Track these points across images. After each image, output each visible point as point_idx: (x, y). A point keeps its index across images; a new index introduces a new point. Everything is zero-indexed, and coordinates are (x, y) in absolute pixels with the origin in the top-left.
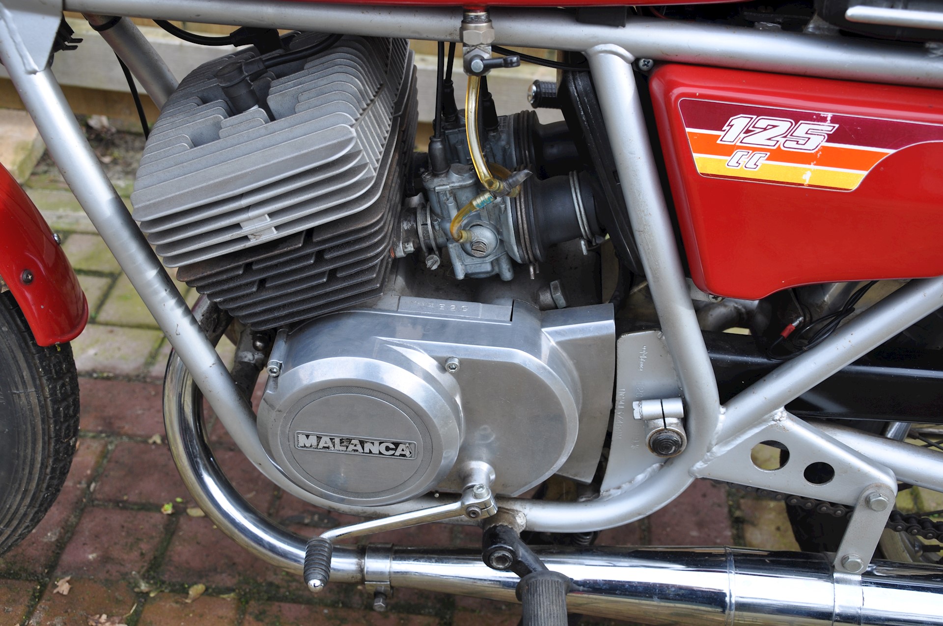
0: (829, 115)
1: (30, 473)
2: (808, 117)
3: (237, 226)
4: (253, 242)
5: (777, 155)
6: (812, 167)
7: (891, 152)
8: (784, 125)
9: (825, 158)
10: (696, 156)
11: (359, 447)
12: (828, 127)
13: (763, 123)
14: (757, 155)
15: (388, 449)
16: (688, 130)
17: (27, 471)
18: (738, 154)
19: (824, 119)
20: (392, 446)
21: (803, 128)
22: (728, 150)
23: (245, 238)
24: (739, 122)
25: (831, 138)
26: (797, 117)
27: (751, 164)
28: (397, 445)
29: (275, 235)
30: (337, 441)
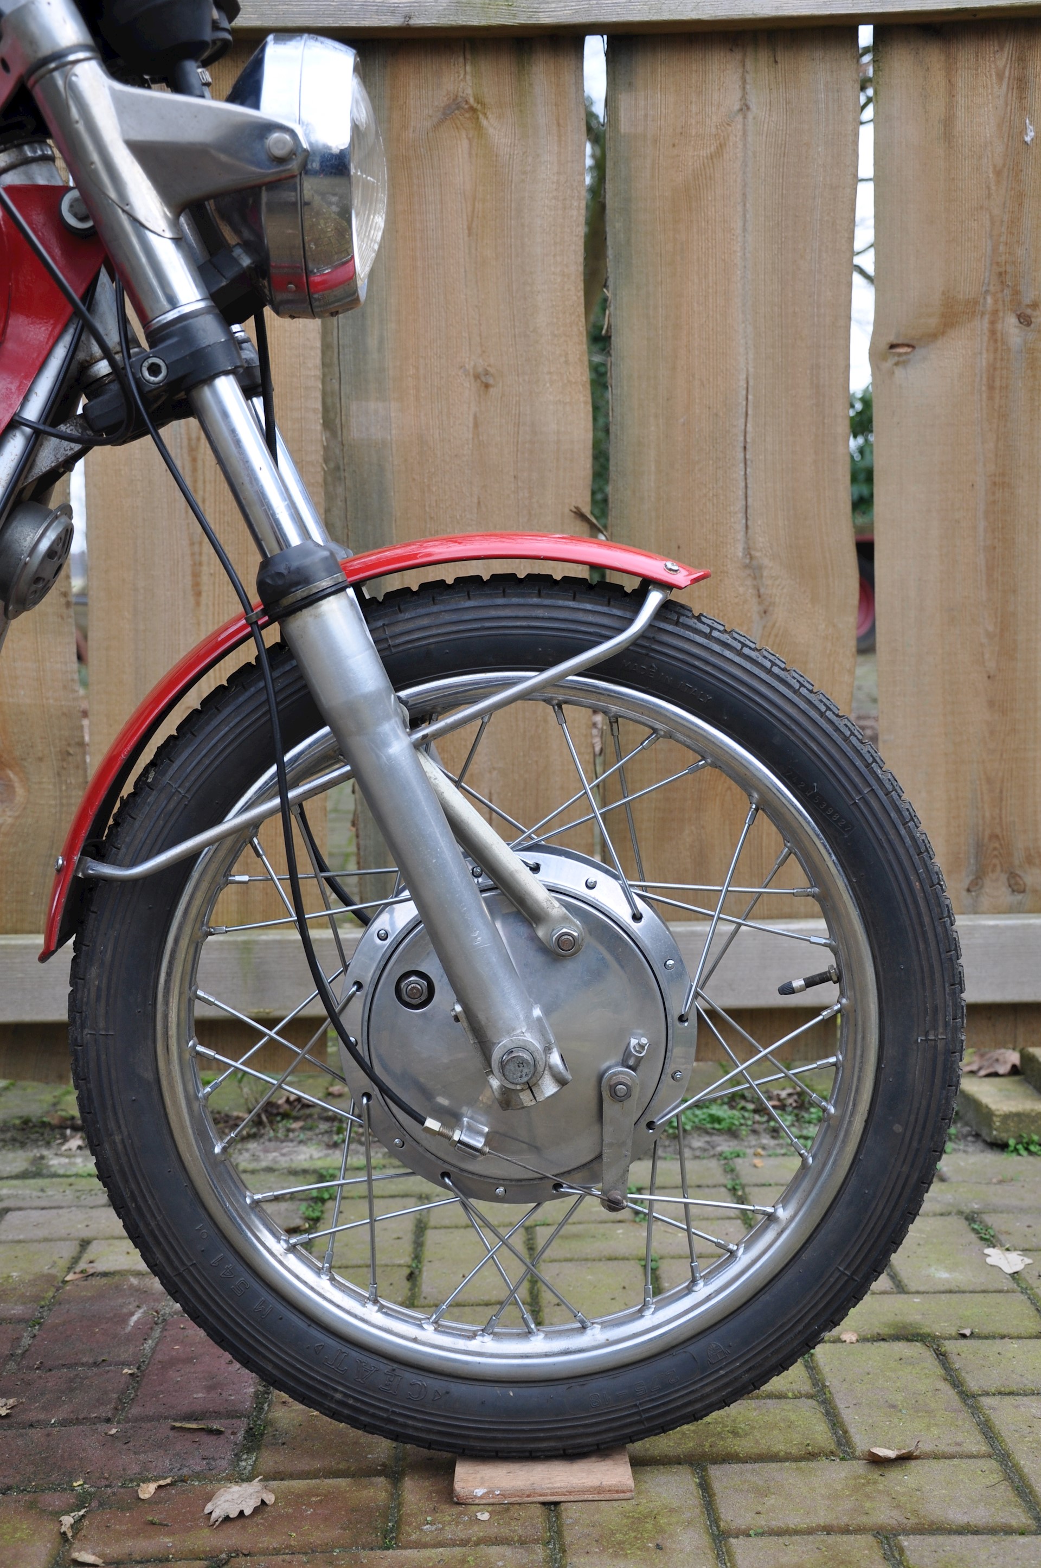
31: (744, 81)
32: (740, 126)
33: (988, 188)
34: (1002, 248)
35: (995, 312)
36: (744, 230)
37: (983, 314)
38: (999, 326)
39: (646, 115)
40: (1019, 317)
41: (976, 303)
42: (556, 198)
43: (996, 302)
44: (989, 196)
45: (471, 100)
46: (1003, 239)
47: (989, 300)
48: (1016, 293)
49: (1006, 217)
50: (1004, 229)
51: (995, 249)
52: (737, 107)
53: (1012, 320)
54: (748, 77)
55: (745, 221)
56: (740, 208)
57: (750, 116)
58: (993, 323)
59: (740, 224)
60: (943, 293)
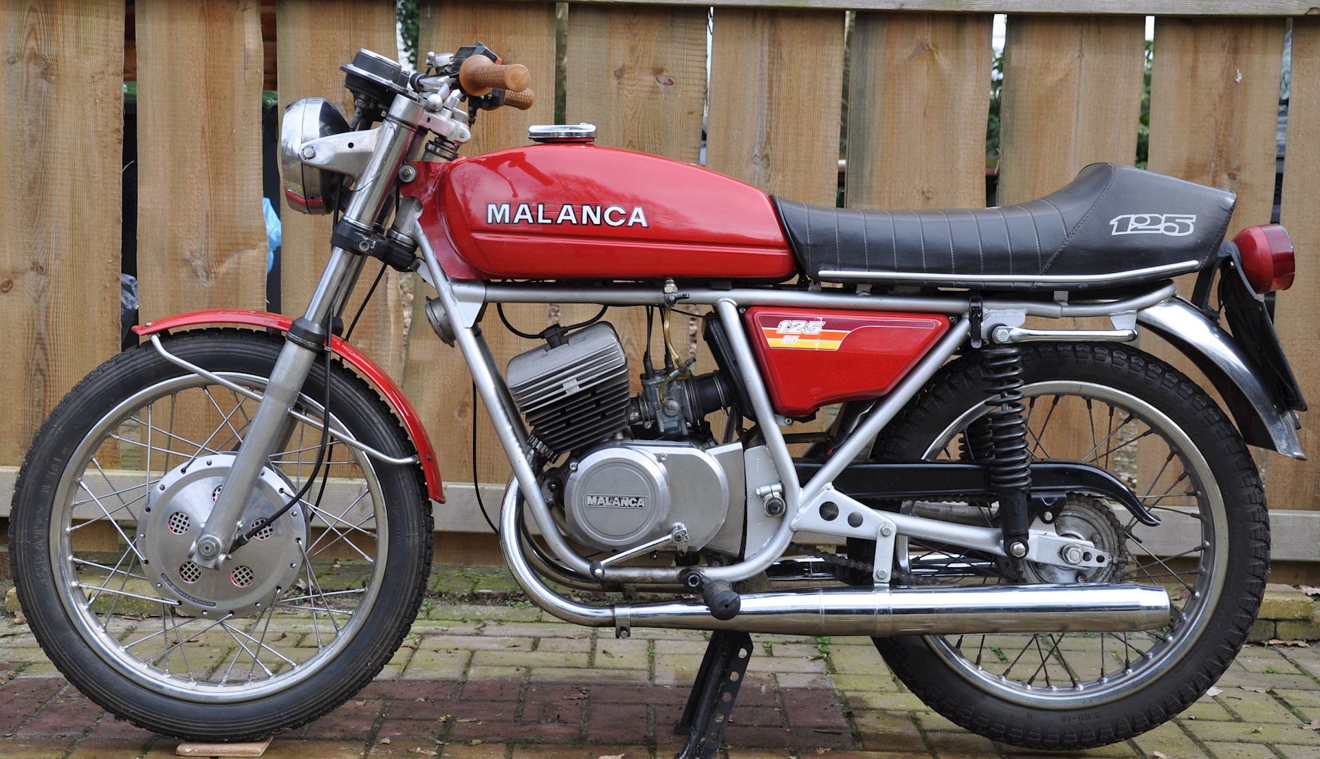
0: (821, 318)
1: (404, 599)
2: (812, 319)
3: (561, 386)
4: (568, 394)
5: (802, 336)
6: (818, 340)
7: (849, 332)
8: (803, 323)
9: (822, 336)
10: (768, 339)
11: (618, 503)
12: (822, 323)
13: (795, 323)
14: (794, 337)
15: (633, 502)
16: (763, 328)
17: (403, 597)
18: (786, 337)
19: (819, 320)
20: (635, 500)
21: (812, 323)
22: (781, 336)
23: (564, 393)
24: (784, 324)
25: (824, 328)
26: (808, 320)
27: (792, 341)
28: (638, 499)
29: (578, 389)
30: (607, 499)
31: (1082, 42)
32: (1078, 65)
33: (1215, 105)
34: (1221, 138)
35: (1216, 172)
36: (1077, 119)
37: (1209, 172)
38: (1218, 179)
39: (1026, 57)
40: (1229, 175)
41: (1205, 166)
42: (973, 99)
43: (1216, 166)
44: (1215, 109)
45: (930, 45)
46: (1222, 132)
47: (1213, 165)
48: (1228, 162)
49: (1224, 121)
50: (1223, 127)
51: (1217, 138)
52: (1077, 55)
53: (1226, 177)
54: (1084, 39)
55: (1078, 115)
56: (1075, 109)
57: (1084, 60)
58: (1214, 177)
59: (1075, 117)
60: (1187, 160)
